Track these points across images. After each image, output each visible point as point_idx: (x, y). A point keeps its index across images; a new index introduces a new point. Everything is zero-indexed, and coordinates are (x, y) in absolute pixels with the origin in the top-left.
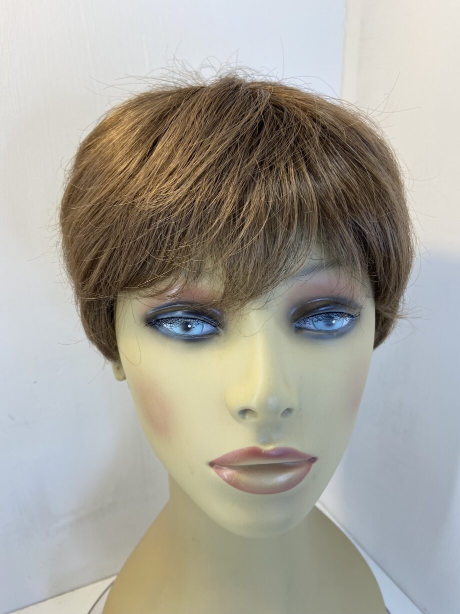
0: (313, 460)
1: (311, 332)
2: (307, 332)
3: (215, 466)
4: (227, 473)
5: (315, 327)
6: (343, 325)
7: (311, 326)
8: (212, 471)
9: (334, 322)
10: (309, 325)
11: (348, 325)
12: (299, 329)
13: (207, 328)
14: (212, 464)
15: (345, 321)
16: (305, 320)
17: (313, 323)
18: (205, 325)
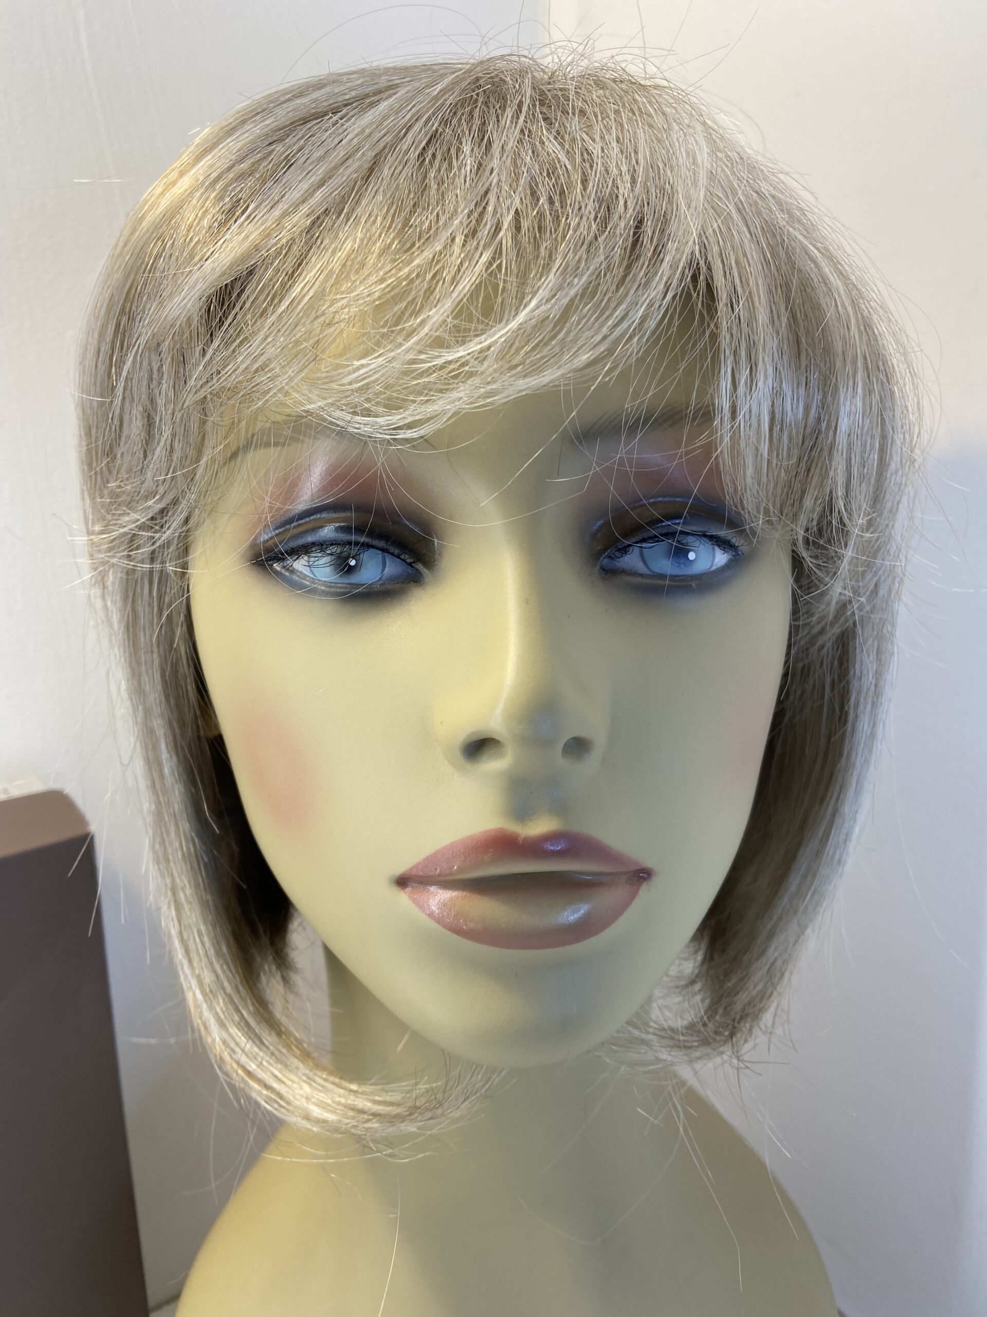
0: (642, 875)
1: (637, 580)
3: (409, 889)
4: (438, 898)
5: (649, 568)
6: (714, 568)
7: (640, 567)
8: (403, 898)
9: (692, 556)
10: (631, 560)
11: (727, 566)
12: (609, 573)
13: (392, 568)
14: (402, 882)
15: (721, 558)
16: (624, 550)
17: (642, 556)
18: (389, 559)
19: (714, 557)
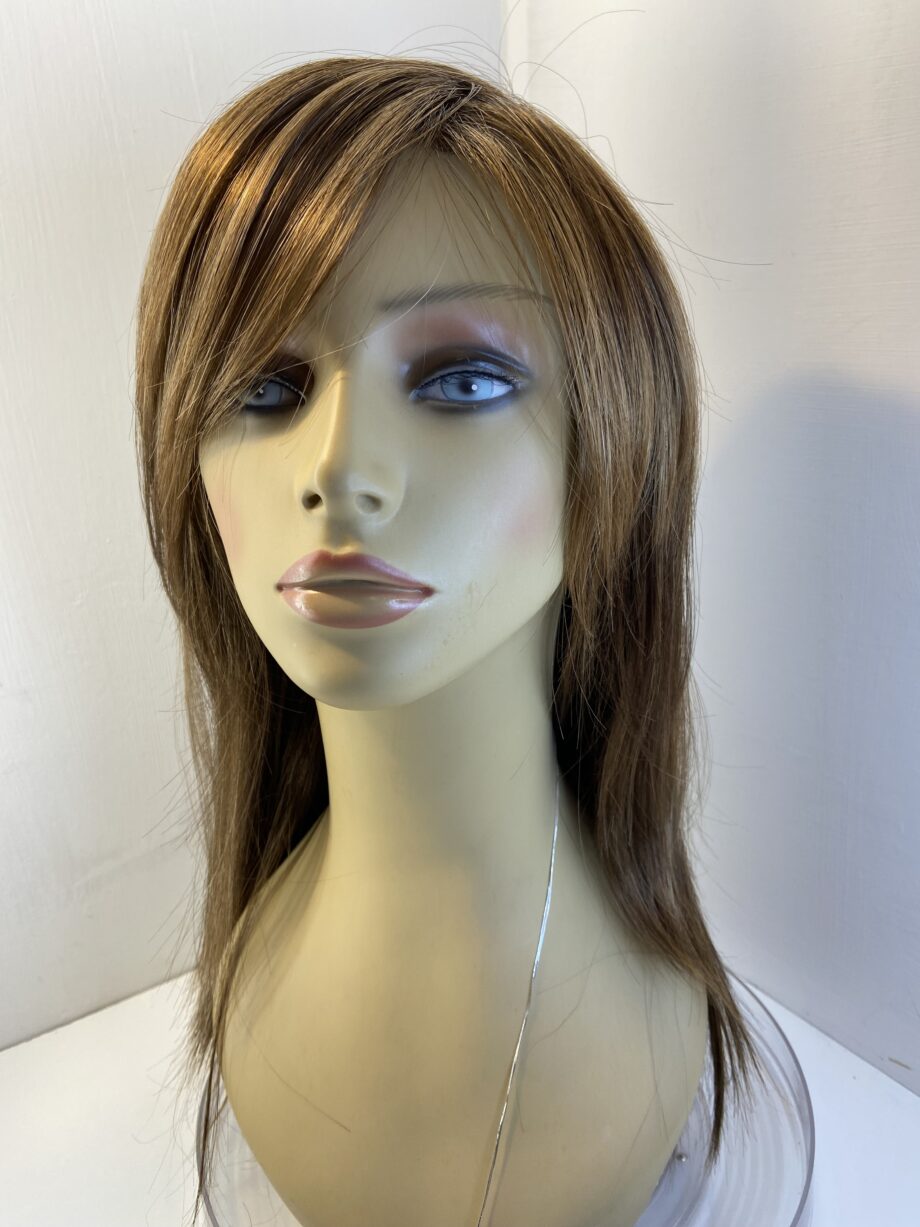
0: (427, 592)
1: (437, 403)
2: (430, 402)
3: (284, 592)
5: (446, 396)
6: (493, 396)
7: (441, 395)
8: (280, 597)
9: (474, 387)
10: (435, 390)
11: (504, 396)
12: (421, 399)
13: (286, 395)
14: (280, 588)
15: (498, 389)
16: (428, 384)
17: (442, 387)
18: (284, 390)
19: (492, 390)
